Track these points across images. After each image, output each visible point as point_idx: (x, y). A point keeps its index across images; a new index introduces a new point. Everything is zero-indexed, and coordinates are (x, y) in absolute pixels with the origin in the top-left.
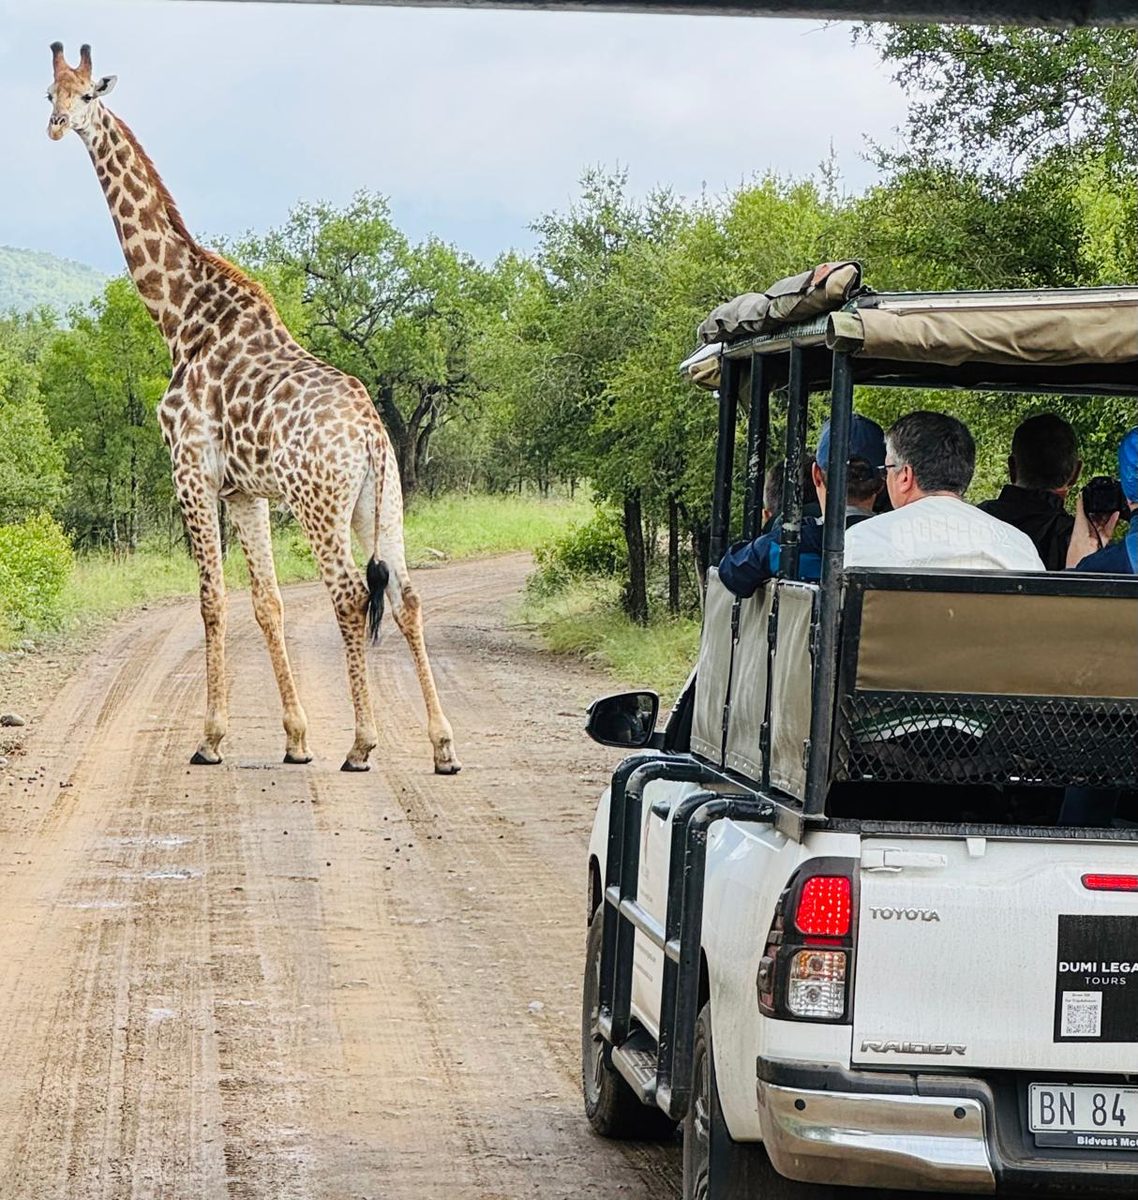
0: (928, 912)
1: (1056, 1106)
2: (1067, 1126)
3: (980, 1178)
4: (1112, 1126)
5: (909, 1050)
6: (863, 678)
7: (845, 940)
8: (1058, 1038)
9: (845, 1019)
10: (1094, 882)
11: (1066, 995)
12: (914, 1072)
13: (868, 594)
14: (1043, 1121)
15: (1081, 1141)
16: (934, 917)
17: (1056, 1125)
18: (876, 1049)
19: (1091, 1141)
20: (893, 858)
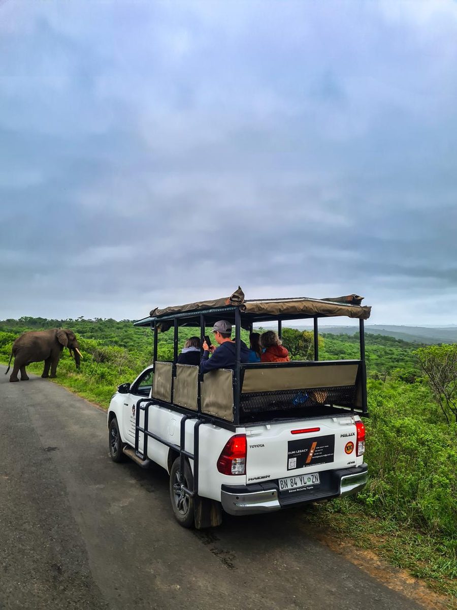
0: (262, 444)
1: (284, 484)
2: (286, 488)
3: (277, 508)
4: (295, 486)
5: (259, 478)
6: (244, 390)
7: (244, 455)
8: (288, 470)
9: (245, 474)
10: (293, 432)
11: (290, 459)
12: (259, 483)
13: (246, 370)
14: (282, 488)
15: (290, 491)
16: (263, 445)
17: (284, 489)
18: (252, 479)
19: (292, 491)
20: (253, 432)
